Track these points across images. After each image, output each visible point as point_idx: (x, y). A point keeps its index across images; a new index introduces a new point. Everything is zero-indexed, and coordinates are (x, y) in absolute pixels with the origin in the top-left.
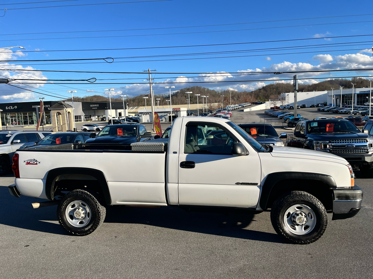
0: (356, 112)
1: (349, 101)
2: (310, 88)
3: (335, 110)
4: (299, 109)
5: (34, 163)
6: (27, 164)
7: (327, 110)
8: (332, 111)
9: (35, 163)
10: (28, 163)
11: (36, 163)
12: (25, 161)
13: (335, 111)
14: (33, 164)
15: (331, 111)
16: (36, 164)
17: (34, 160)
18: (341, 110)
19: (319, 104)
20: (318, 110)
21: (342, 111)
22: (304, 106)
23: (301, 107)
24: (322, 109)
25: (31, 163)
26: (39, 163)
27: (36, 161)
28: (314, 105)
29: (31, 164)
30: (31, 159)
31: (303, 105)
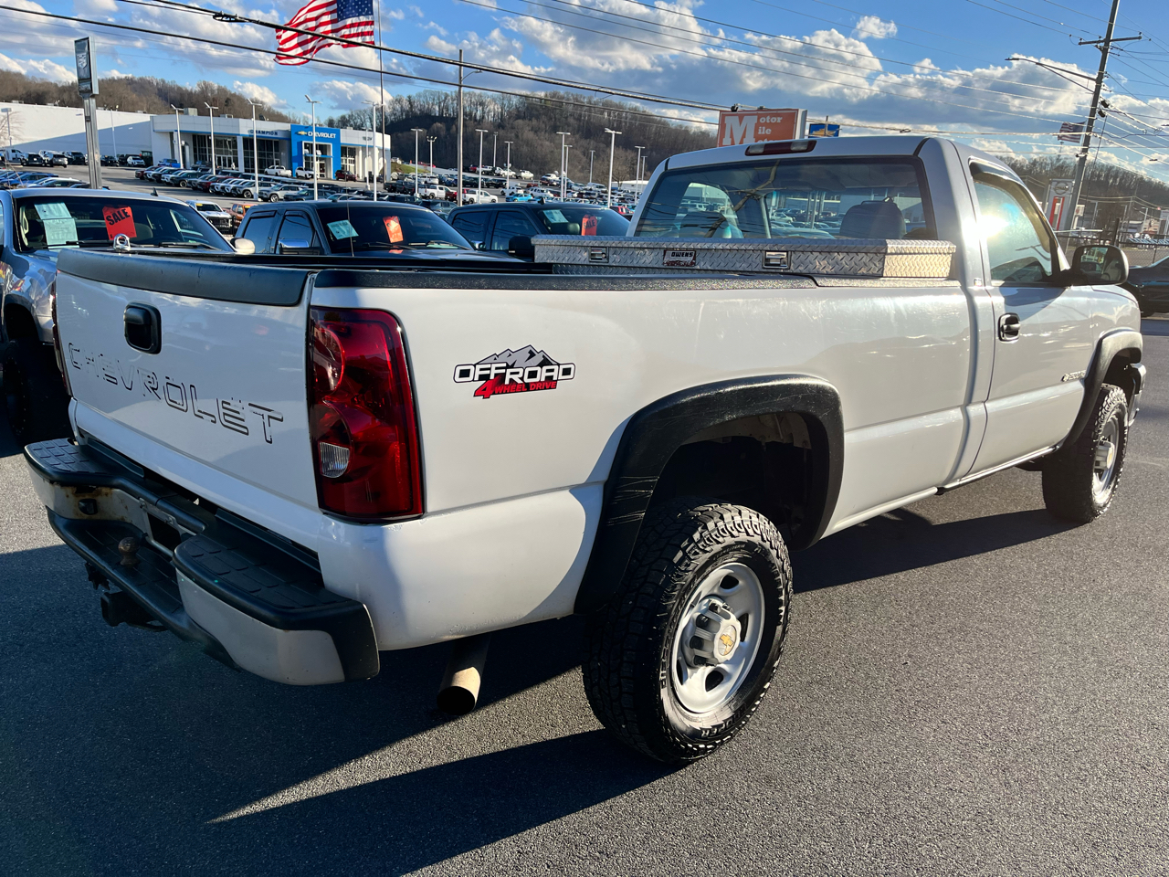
0: (269, 194)
1: (227, 156)
2: (66, 96)
3: (199, 180)
4: (65, 166)
5: (532, 375)
6: (483, 392)
7: (172, 179)
8: (190, 182)
9: (542, 374)
10: (493, 386)
11: (549, 379)
12: (465, 373)
13: (201, 184)
14: (527, 387)
15: (184, 185)
16: (550, 383)
17: (532, 354)
18: (222, 184)
19: (128, 156)
20: (138, 175)
21: (223, 188)
22: (77, 158)
23: (71, 162)
24: (154, 176)
25: (516, 378)
26: (566, 372)
27: (546, 362)
28: (112, 158)
29: (514, 387)
30: (509, 352)
31: (74, 154)
